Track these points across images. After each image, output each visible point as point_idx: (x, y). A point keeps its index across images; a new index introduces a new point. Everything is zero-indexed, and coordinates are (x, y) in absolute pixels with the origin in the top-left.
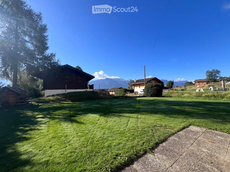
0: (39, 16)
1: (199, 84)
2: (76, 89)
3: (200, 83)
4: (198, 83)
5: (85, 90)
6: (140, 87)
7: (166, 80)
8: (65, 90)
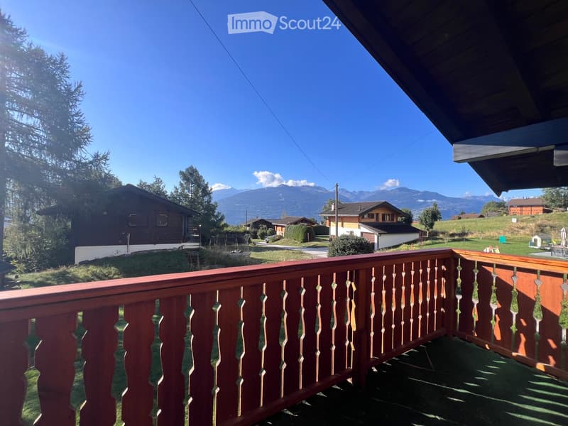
0: (60, 64)
1: (521, 210)
2: (155, 243)
3: (524, 209)
4: (519, 209)
5: (177, 246)
6: (344, 223)
7: (437, 194)
8: (126, 246)
